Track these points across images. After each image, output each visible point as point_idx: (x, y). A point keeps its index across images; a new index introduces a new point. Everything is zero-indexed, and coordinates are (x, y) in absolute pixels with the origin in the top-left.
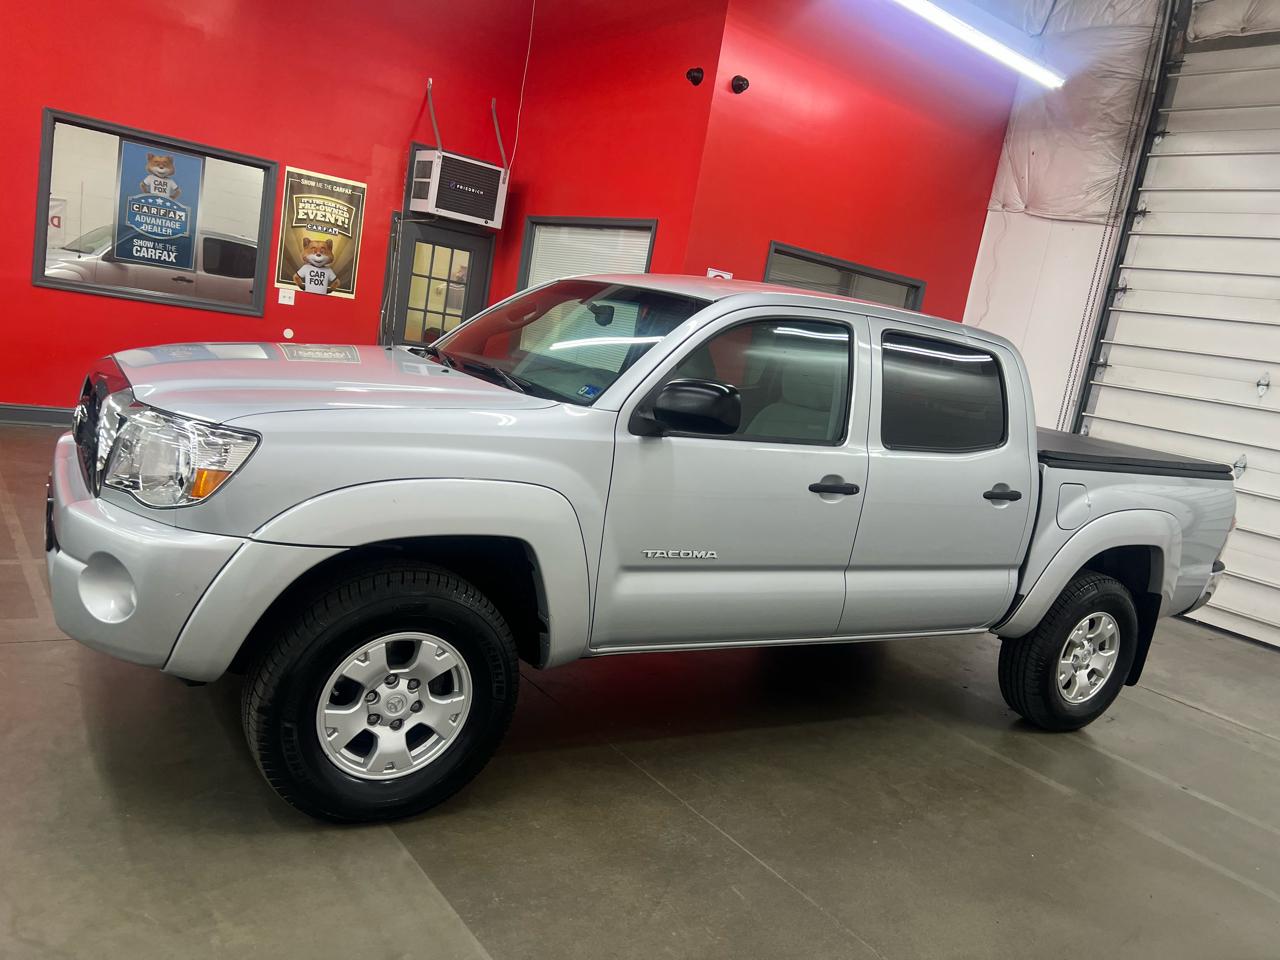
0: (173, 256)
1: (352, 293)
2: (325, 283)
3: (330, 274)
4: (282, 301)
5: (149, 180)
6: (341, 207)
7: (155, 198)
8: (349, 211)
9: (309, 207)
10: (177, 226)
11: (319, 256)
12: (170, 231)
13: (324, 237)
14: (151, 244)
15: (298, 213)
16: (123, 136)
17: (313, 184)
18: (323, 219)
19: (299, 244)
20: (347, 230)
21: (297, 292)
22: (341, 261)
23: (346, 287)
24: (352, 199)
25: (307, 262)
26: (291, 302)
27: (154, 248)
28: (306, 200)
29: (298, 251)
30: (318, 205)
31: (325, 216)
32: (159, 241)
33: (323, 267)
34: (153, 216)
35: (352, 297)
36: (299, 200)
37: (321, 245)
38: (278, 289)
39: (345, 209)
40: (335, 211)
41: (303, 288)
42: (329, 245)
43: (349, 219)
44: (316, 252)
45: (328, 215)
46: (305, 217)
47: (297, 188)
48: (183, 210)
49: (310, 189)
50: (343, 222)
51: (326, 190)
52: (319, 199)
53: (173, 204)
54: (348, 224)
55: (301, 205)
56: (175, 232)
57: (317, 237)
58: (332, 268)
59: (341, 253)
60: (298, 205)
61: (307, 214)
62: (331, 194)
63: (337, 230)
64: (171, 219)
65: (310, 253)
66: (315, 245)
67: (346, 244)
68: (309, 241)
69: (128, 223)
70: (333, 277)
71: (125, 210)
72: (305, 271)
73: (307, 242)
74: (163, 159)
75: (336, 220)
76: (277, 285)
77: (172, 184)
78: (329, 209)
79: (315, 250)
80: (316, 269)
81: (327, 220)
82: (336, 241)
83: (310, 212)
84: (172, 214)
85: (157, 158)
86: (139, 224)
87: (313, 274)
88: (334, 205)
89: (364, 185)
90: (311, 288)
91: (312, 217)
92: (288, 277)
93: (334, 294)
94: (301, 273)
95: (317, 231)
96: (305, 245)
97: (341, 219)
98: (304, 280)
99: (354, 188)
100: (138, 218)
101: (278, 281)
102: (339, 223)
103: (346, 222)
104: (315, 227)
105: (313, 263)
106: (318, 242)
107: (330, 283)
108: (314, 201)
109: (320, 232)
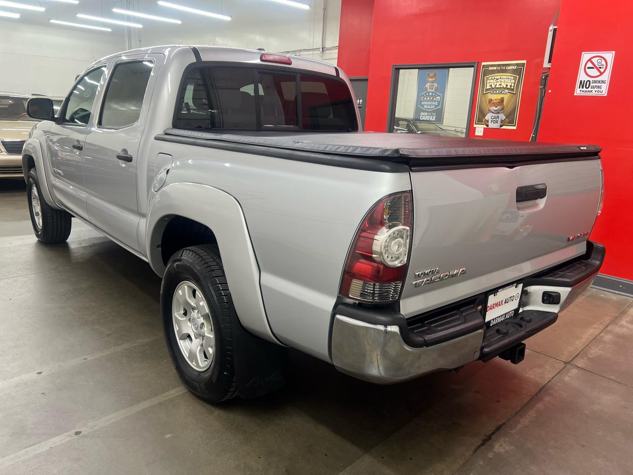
0: (434, 117)
1: (515, 126)
2: (499, 122)
3: (502, 117)
4: (477, 134)
5: (428, 85)
6: (510, 78)
7: (429, 92)
8: (515, 78)
9: (491, 82)
10: (437, 104)
11: (496, 107)
12: (434, 107)
13: (499, 96)
14: (426, 114)
15: (486, 86)
16: (419, 68)
17: (495, 68)
18: (500, 86)
19: (486, 102)
20: (513, 90)
21: (484, 128)
22: (508, 109)
23: (511, 122)
24: (517, 72)
25: (490, 111)
26: (481, 134)
27: (427, 115)
28: (491, 78)
29: (486, 106)
30: (498, 79)
31: (500, 85)
32: (430, 112)
33: (498, 113)
34: (429, 101)
35: (515, 128)
36: (487, 79)
37: (498, 101)
38: (475, 128)
39: (512, 78)
40: (507, 80)
41: (487, 126)
42: (502, 100)
43: (514, 83)
44: (494, 105)
45: (503, 84)
46: (490, 87)
47: (487, 72)
48: (439, 96)
49: (493, 72)
50: (511, 86)
51: (502, 70)
52: (498, 75)
53: (435, 94)
54: (514, 87)
55: (488, 81)
56: (436, 106)
57: (495, 97)
58: (503, 112)
59: (509, 103)
60: (486, 82)
61: (491, 85)
62: (505, 71)
63: (507, 91)
64: (435, 101)
65: (491, 106)
66: (495, 101)
67: (512, 97)
68: (492, 100)
69: (419, 106)
70: (504, 118)
71: (419, 102)
72: (488, 117)
73: (491, 100)
74: (433, 74)
75: (507, 85)
76: (475, 126)
77: (436, 85)
78: (503, 80)
79: (495, 105)
80: (494, 115)
81: (502, 87)
82: (506, 97)
83: (492, 84)
84: (435, 99)
85: (431, 75)
86: (423, 106)
87: (492, 117)
88: (506, 77)
89: (525, 62)
90: (492, 125)
91: (493, 87)
92: (480, 121)
93: (504, 127)
94: (486, 118)
95: (496, 94)
96: (489, 102)
97: (509, 85)
98: (488, 121)
99: (517, 65)
100: (422, 103)
101: (476, 124)
102: (509, 87)
103: (513, 86)
104: (495, 92)
105: (493, 111)
106: (496, 99)
107: (502, 121)
108: (495, 77)
109: (497, 94)
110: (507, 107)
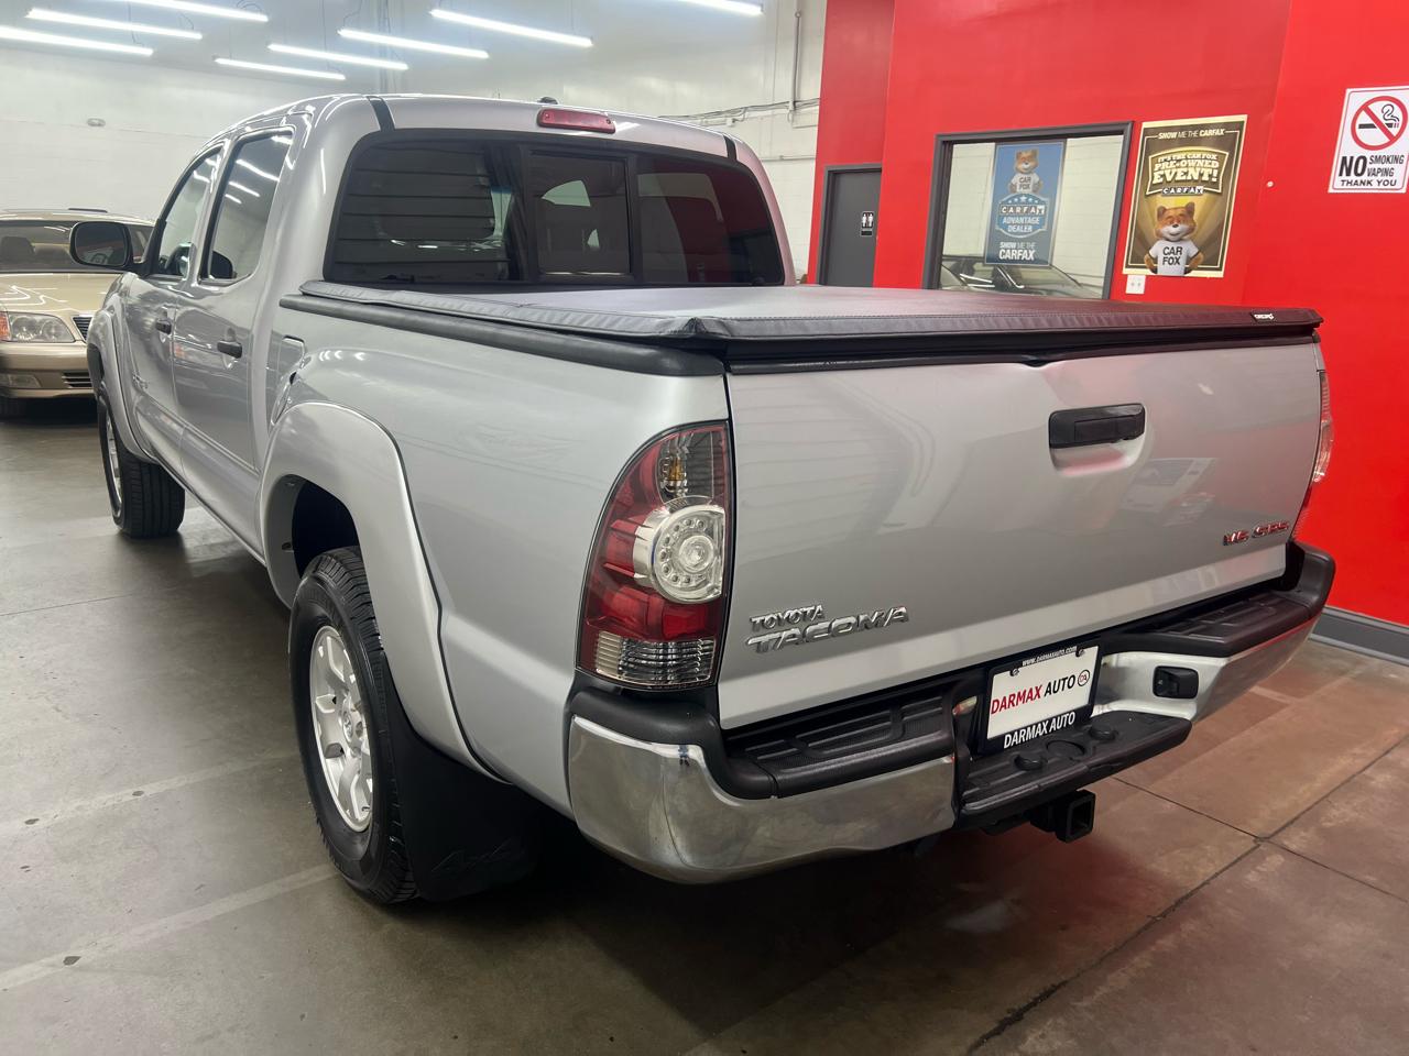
0: (1031, 253)
1: (1220, 269)
2: (1183, 260)
3: (1190, 248)
4: (1130, 290)
5: (1016, 179)
6: (1209, 156)
7: (1021, 195)
8: (1220, 158)
9: (1164, 167)
10: (1037, 221)
11: (1175, 226)
12: (1030, 228)
13: (1183, 201)
14: (1013, 245)
15: (1153, 177)
16: (997, 141)
17: (1173, 135)
18: (1184, 178)
19: (1152, 215)
20: (1215, 185)
21: (1148, 277)
22: (1204, 231)
23: (1211, 262)
24: (1225, 142)
25: (1161, 236)
26: (1141, 291)
27: (1016, 249)
28: (1163, 158)
29: (1151, 225)
30: (1180, 160)
31: (1186, 174)
32: (1022, 240)
33: (1180, 240)
34: (1019, 215)
35: (1220, 274)
36: (1155, 161)
37: (1179, 212)
38: (1126, 275)
39: (1214, 157)
40: (1201, 163)
41: (1155, 270)
42: (1190, 209)
43: (1219, 169)
44: (1172, 222)
45: (1191, 171)
46: (1161, 180)
47: (1154, 146)
48: (1041, 203)
49: (1169, 144)
50: (1211, 176)
51: (1190, 139)
52: (1180, 153)
53: (1034, 198)
54: (1218, 177)
55: (1157, 166)
56: (1035, 227)
57: (1174, 203)
58: (1191, 239)
59: (1205, 217)
60: (1153, 167)
61: (1163, 176)
62: (1197, 141)
63: (1201, 188)
64: (1033, 215)
65: (1164, 225)
66: (1172, 213)
67: (1215, 201)
68: (1165, 210)
69: (997, 228)
70: (1194, 251)
71: (996, 217)
72: (1157, 249)
73: (1162, 212)
74: (1029, 154)
75: (1201, 175)
76: (1125, 271)
77: (1035, 178)
78: (1192, 163)
79: (1174, 221)
80: (1170, 245)
81: (1189, 178)
82: (1200, 202)
83: (1167, 173)
84: (1033, 210)
85: (1024, 155)
86: (1005, 227)
87: (1167, 251)
88: (1199, 156)
89: (1243, 118)
90: (1165, 269)
91: (1169, 178)
92: (1137, 260)
93: (1194, 274)
94: (1152, 252)
95: (1176, 194)
96: (1159, 215)
97: (1207, 173)
98: (1155, 260)
99: (1226, 126)
100: (1005, 221)
101: (1127, 266)
102: (1205, 178)
103: (1215, 174)
104: (1173, 191)
105: (1169, 236)
106: (1176, 209)
107: (1189, 260)
108: (1174, 156)
109: (1179, 195)
110: (1201, 226)
